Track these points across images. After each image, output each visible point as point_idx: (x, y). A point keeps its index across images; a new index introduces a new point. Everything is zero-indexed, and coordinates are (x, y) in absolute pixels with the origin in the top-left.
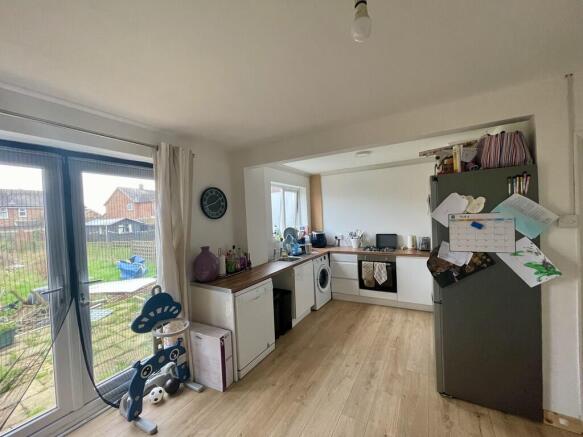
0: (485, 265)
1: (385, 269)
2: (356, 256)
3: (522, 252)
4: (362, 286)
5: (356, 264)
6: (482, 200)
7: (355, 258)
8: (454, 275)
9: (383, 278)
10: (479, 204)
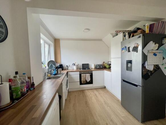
0: (157, 69)
1: (90, 76)
2: (79, 72)
3: (164, 64)
4: (81, 84)
5: (79, 76)
6: (157, 45)
7: (78, 73)
8: (149, 74)
9: (89, 80)
10: (156, 47)
